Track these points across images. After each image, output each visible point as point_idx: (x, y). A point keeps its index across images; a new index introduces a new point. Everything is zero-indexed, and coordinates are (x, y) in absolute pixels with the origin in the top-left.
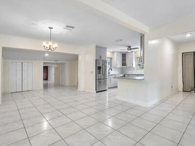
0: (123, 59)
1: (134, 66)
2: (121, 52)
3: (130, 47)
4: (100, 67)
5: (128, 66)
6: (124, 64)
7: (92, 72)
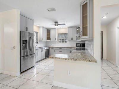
0: (47, 34)
1: (56, 40)
2: (46, 28)
3: (57, 22)
4: (26, 41)
5: (51, 40)
6: (48, 38)
7: (14, 47)
